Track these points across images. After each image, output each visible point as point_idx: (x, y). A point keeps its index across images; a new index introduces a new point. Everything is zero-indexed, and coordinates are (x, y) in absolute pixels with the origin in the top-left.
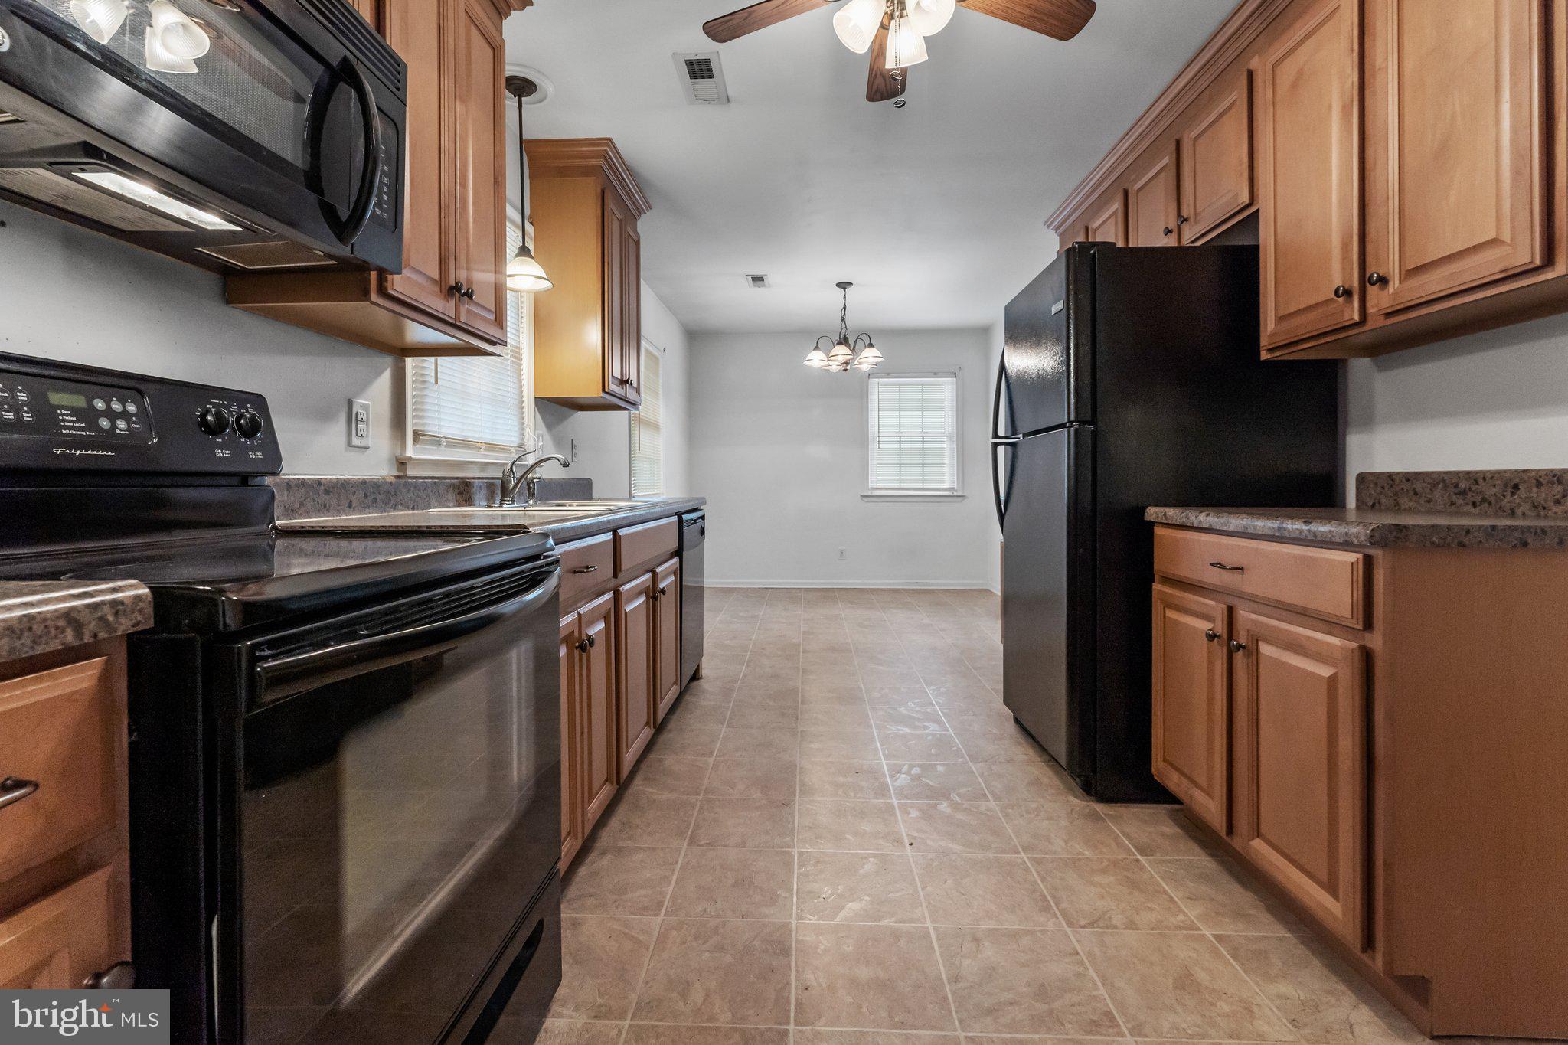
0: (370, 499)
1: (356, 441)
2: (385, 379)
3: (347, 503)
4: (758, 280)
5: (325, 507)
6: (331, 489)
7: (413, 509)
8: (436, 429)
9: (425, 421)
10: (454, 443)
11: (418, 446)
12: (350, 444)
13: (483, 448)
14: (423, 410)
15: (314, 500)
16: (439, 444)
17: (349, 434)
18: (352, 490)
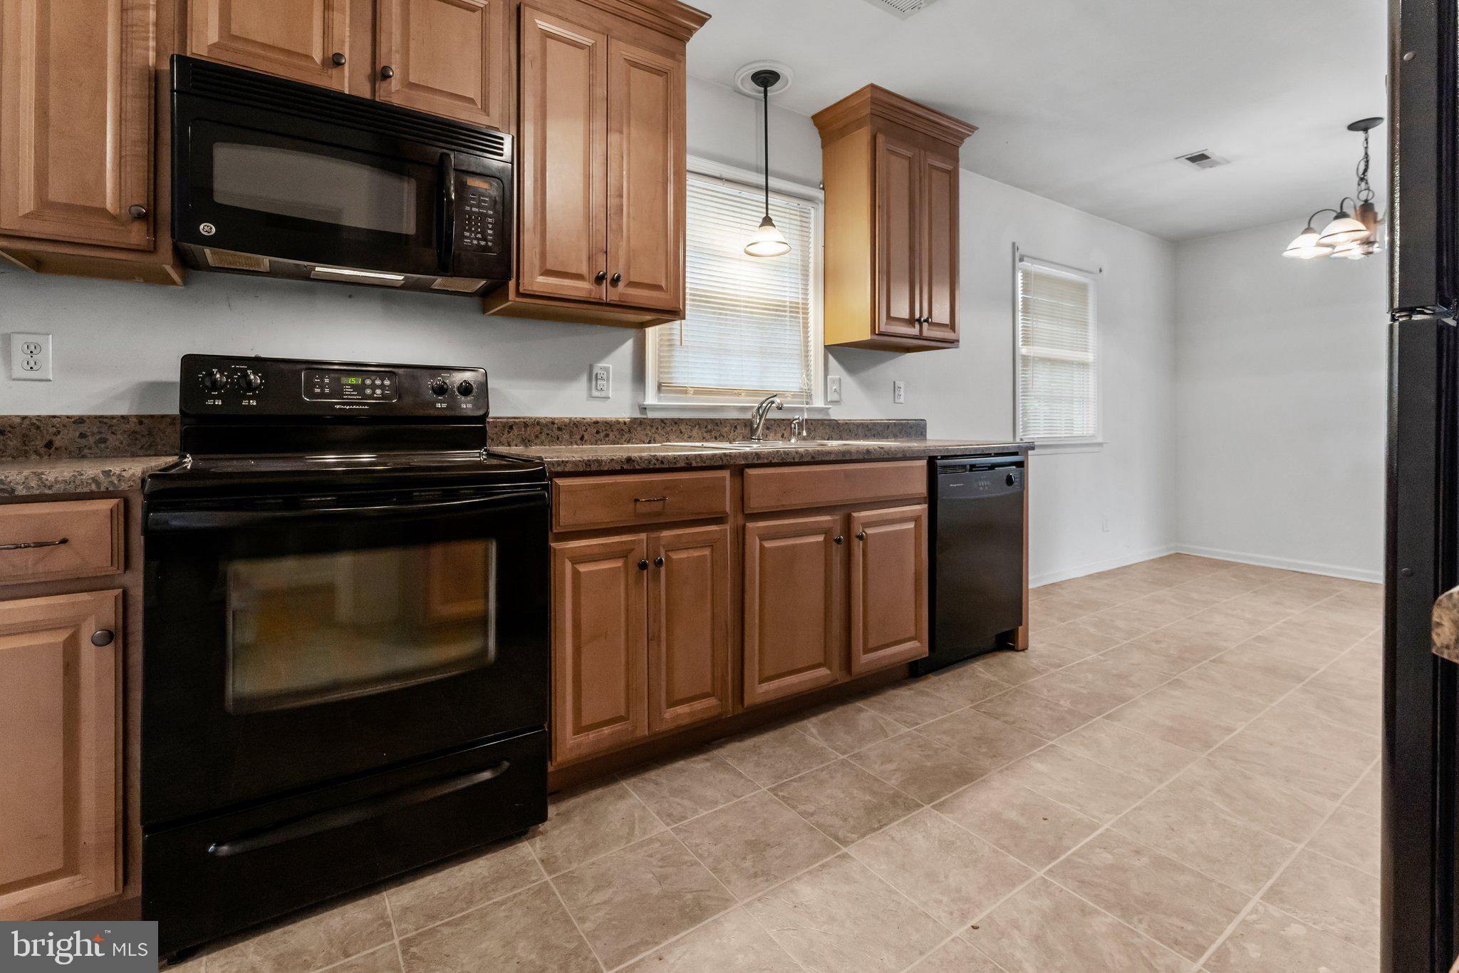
0: (602, 434)
1: (595, 393)
2: (628, 347)
3: (578, 437)
4: (1199, 158)
5: (558, 439)
6: (564, 427)
7: (649, 443)
8: (683, 381)
9: (673, 375)
10: (699, 391)
11: (661, 395)
12: (591, 397)
13: (743, 394)
14: (670, 367)
15: (548, 434)
16: (686, 392)
17: (590, 389)
18: (584, 428)
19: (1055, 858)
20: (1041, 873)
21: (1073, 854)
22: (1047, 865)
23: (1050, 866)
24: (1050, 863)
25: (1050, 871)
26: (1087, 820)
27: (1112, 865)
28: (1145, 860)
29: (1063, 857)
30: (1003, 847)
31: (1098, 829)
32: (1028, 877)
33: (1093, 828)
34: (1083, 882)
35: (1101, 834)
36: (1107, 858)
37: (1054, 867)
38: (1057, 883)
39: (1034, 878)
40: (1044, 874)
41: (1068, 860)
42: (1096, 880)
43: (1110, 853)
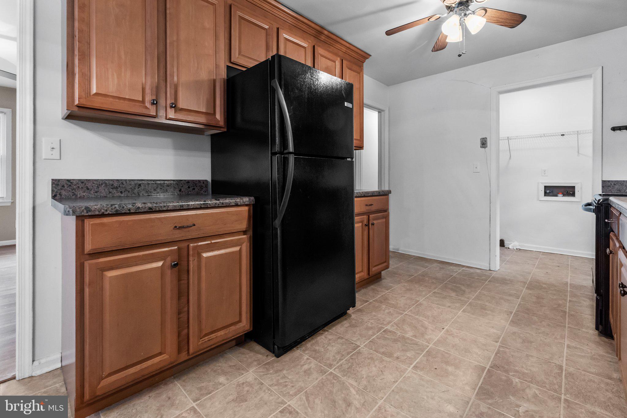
19: (427, 351)
20: (430, 346)
21: (421, 354)
22: (430, 348)
23: (429, 348)
24: (429, 349)
25: (428, 347)
26: (418, 371)
27: (407, 352)
28: (395, 355)
29: (425, 352)
30: (447, 353)
31: (413, 367)
32: (434, 343)
33: (415, 367)
34: (417, 345)
35: (411, 364)
36: (409, 354)
37: (427, 348)
38: (425, 343)
39: (432, 344)
40: (429, 345)
41: (423, 351)
42: (412, 346)
43: (408, 356)
